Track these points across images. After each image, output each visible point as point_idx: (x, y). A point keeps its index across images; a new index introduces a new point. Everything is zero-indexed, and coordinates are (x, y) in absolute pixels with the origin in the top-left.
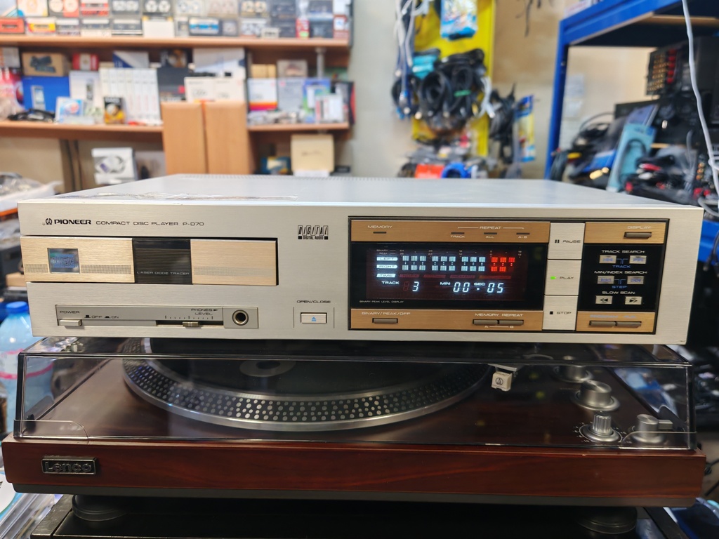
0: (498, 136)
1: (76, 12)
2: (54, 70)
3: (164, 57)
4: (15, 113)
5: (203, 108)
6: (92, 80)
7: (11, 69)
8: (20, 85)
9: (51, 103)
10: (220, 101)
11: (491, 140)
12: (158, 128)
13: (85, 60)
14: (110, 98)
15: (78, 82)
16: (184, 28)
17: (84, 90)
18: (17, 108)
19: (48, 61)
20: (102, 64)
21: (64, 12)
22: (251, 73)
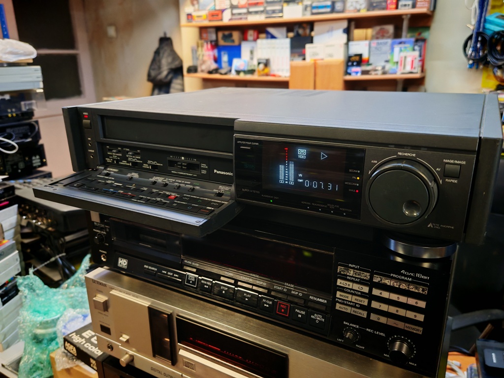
1: (246, 4)
2: (233, 41)
3: (296, 29)
4: (211, 70)
5: (315, 66)
6: (253, 47)
7: (211, 42)
8: (216, 52)
9: (230, 63)
10: (328, 59)
12: (287, 79)
13: (251, 34)
14: (261, 59)
15: (246, 48)
16: (309, 9)
17: (249, 53)
18: (214, 66)
19: (231, 36)
20: (260, 36)
21: (239, 4)
22: (353, 37)
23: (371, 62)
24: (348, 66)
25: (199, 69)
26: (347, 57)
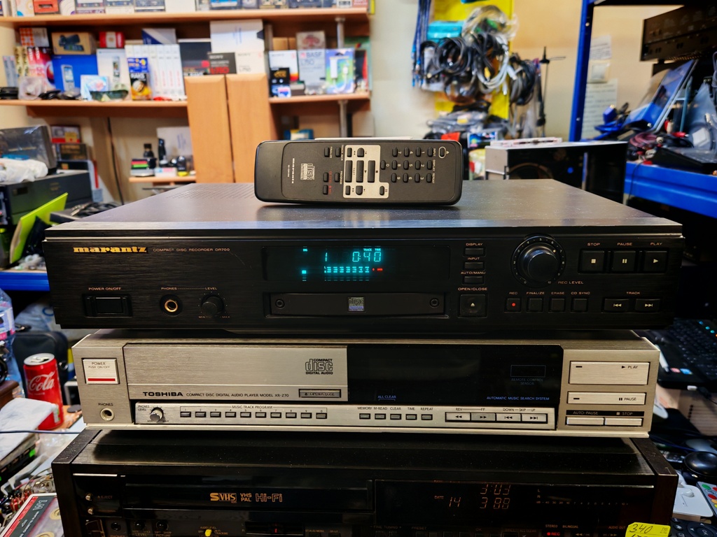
2: (82, 48)
4: (45, 92)
5: (225, 82)
6: (118, 58)
7: (41, 49)
8: (50, 63)
9: (77, 83)
10: (242, 74)
11: (514, 105)
12: (183, 103)
13: (111, 38)
15: (105, 59)
16: (205, 1)
17: (111, 67)
18: (49, 87)
19: (76, 39)
20: (127, 42)
22: (272, 45)
23: (301, 79)
24: (271, 85)
25: (21, 93)
26: (269, 72)
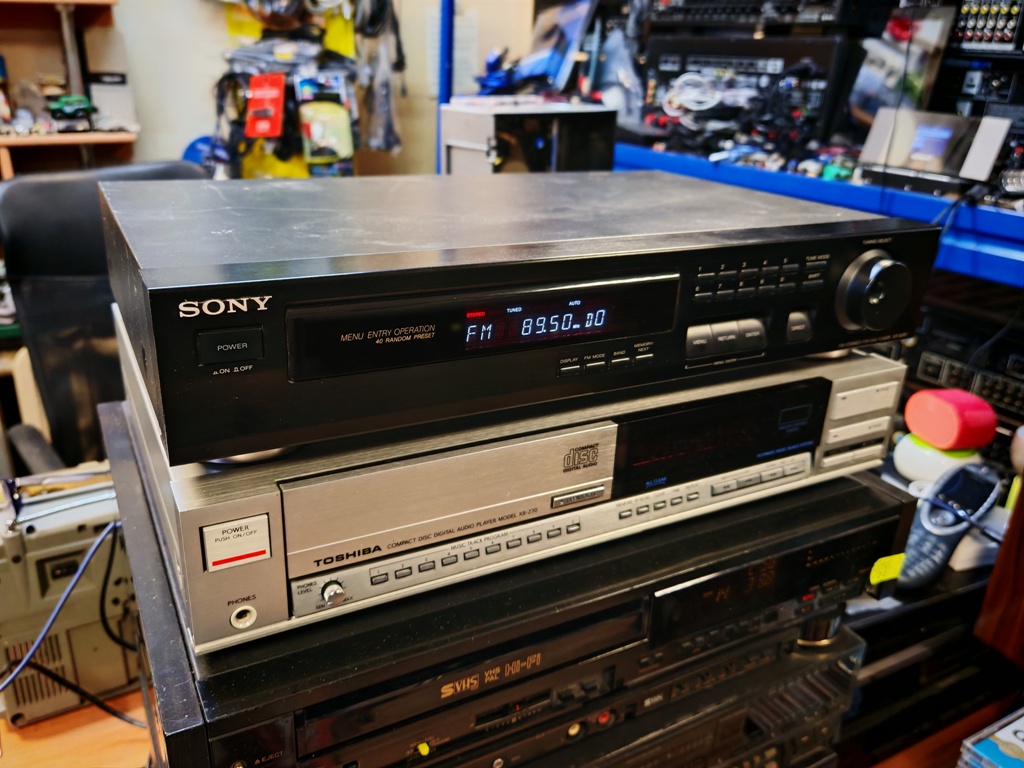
0: (369, 30)
11: (359, 37)
